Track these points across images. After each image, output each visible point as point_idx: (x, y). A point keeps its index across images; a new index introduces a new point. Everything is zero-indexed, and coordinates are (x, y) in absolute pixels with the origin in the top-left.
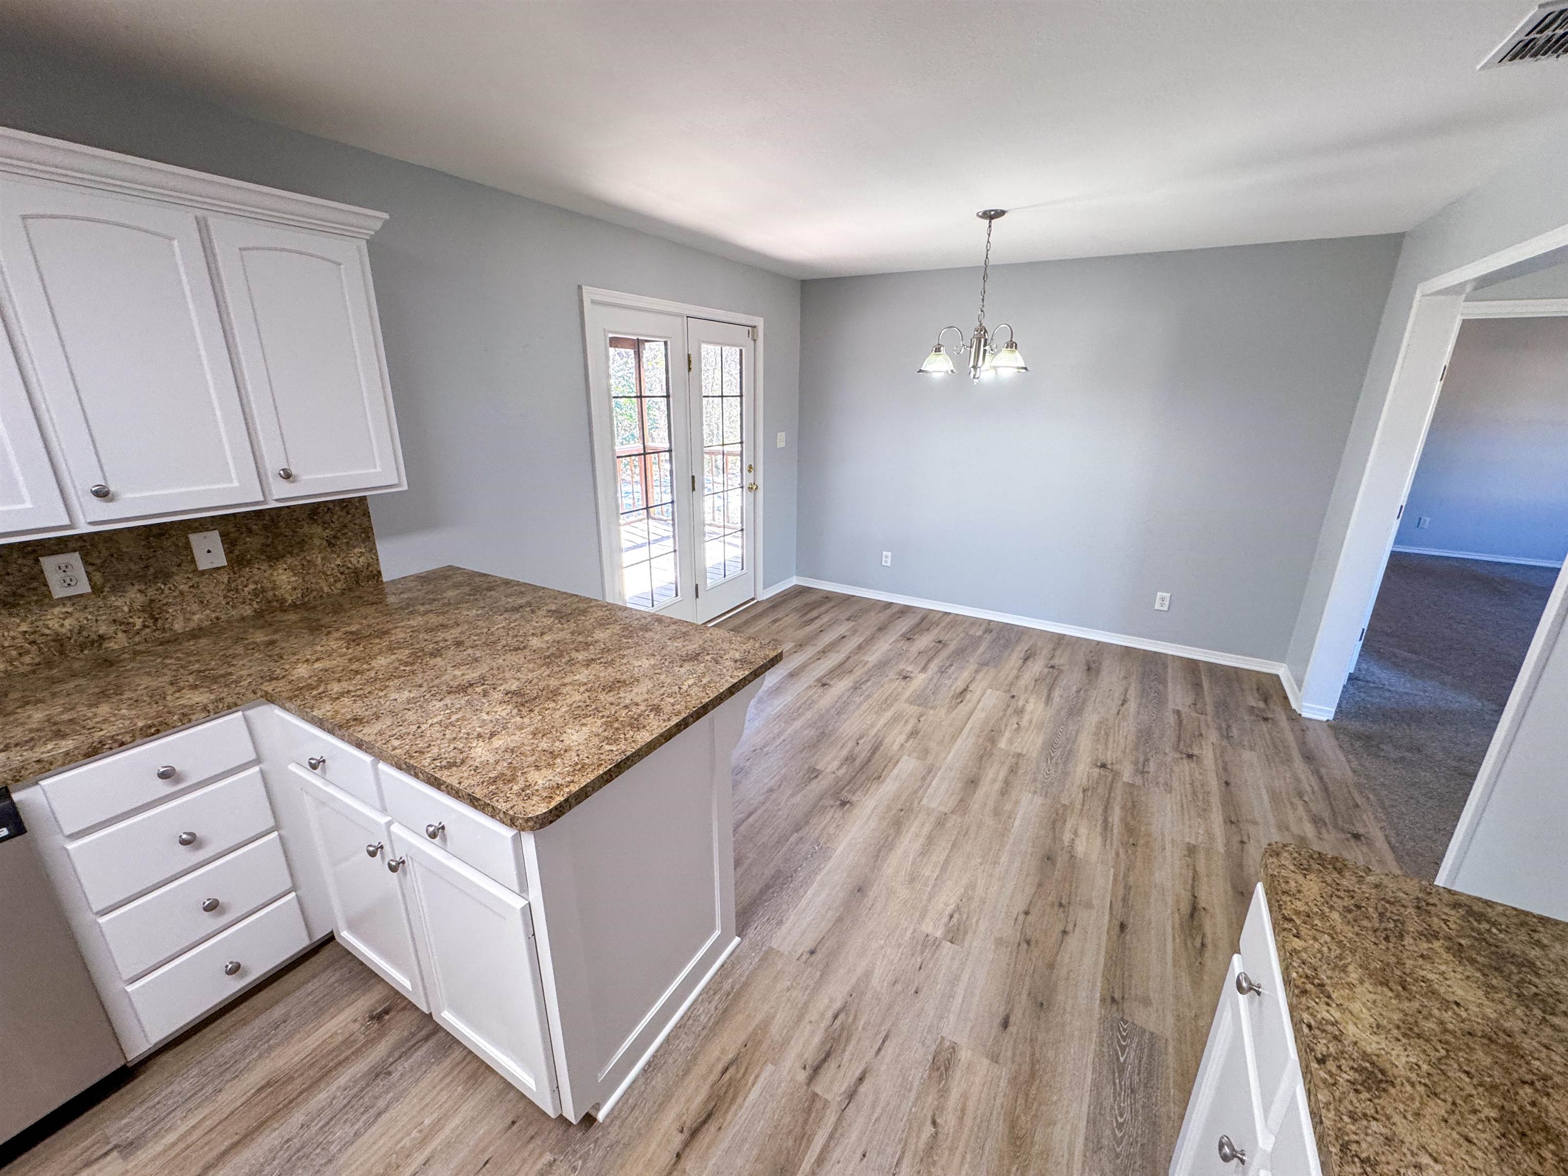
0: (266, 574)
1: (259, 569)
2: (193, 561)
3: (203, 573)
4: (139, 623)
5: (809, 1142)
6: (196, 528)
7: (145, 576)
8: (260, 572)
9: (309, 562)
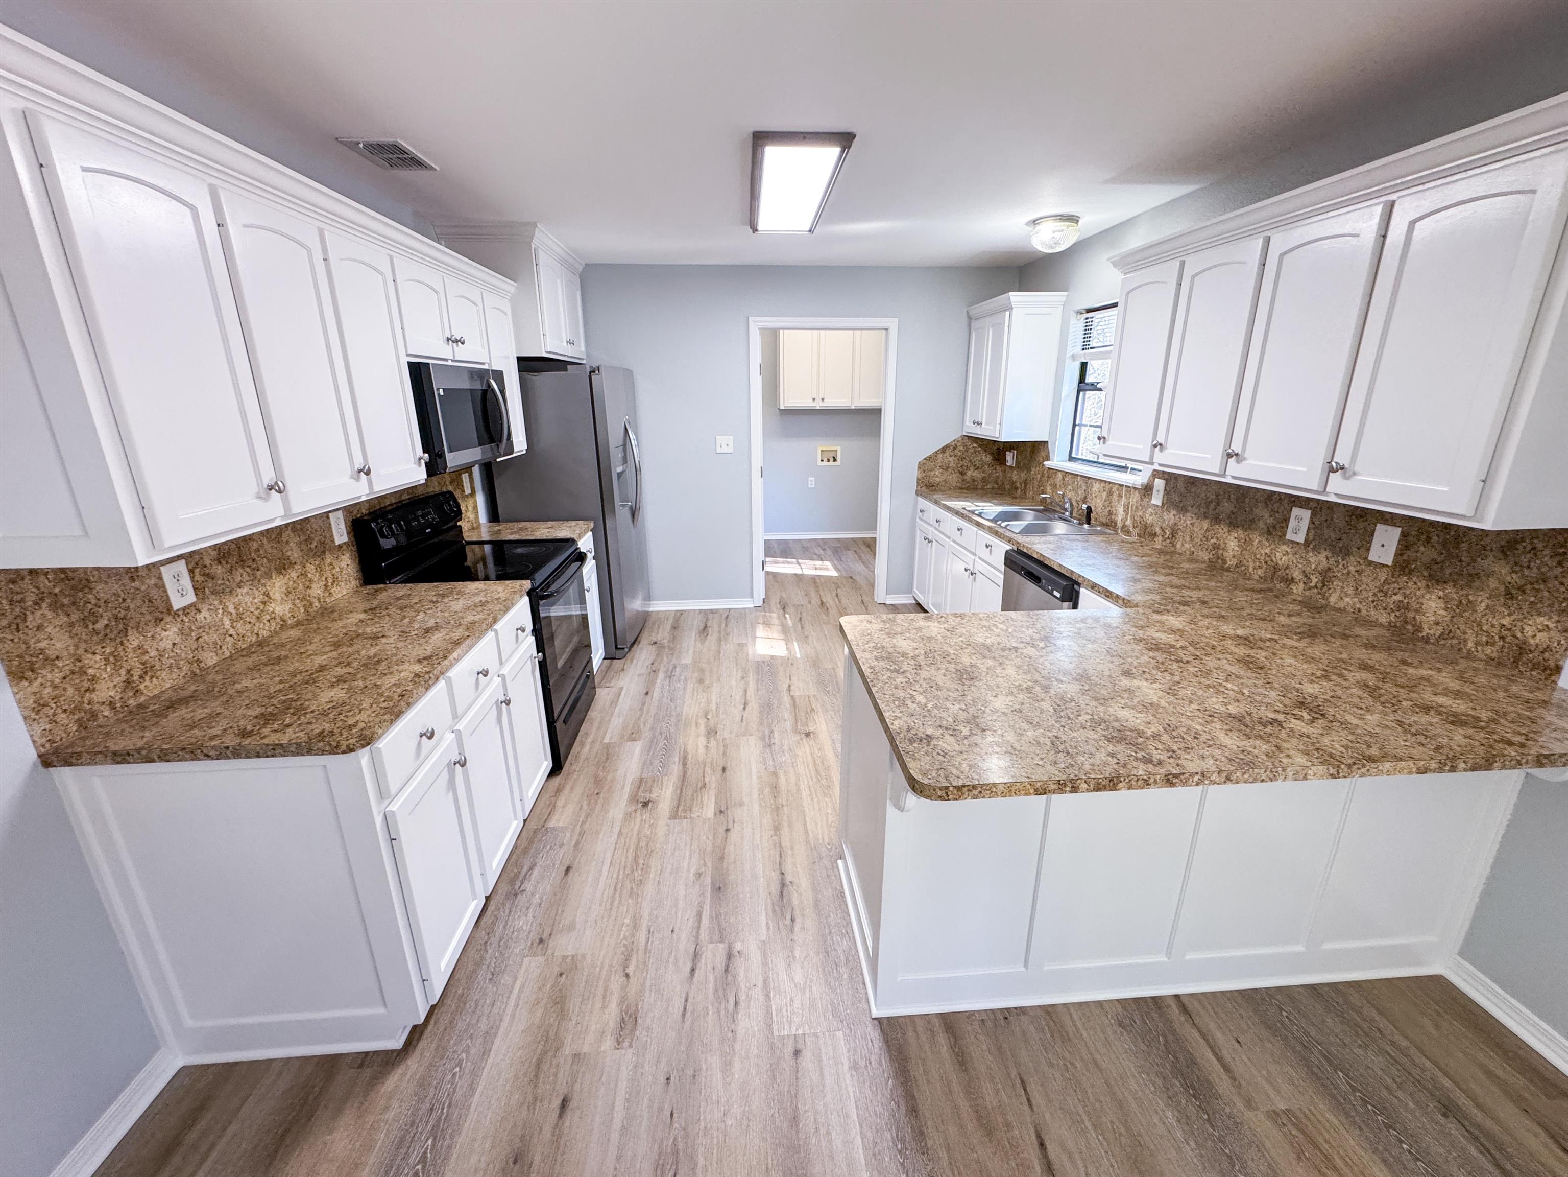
0: (1418, 593)
1: (1415, 583)
2: (1368, 550)
3: (1371, 563)
4: (1314, 580)
5: (711, 917)
6: (1387, 520)
7: (1334, 546)
8: (1415, 586)
9: (1469, 602)
